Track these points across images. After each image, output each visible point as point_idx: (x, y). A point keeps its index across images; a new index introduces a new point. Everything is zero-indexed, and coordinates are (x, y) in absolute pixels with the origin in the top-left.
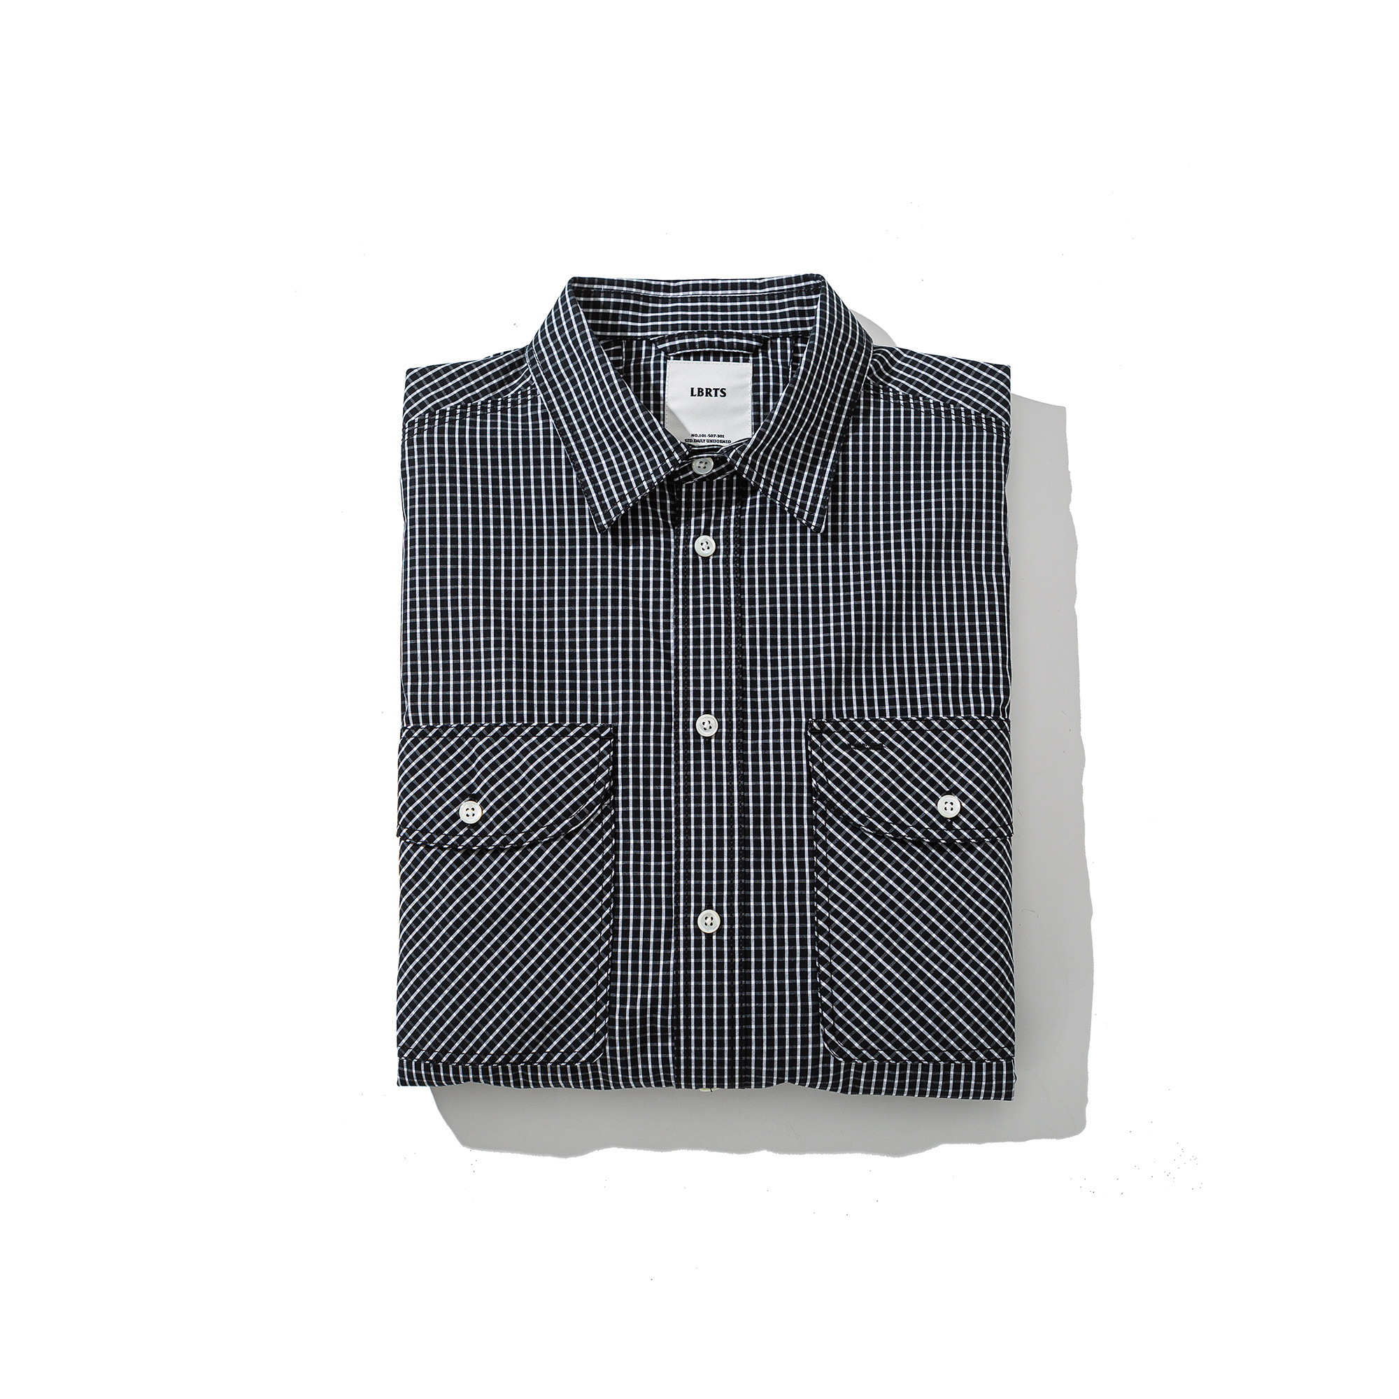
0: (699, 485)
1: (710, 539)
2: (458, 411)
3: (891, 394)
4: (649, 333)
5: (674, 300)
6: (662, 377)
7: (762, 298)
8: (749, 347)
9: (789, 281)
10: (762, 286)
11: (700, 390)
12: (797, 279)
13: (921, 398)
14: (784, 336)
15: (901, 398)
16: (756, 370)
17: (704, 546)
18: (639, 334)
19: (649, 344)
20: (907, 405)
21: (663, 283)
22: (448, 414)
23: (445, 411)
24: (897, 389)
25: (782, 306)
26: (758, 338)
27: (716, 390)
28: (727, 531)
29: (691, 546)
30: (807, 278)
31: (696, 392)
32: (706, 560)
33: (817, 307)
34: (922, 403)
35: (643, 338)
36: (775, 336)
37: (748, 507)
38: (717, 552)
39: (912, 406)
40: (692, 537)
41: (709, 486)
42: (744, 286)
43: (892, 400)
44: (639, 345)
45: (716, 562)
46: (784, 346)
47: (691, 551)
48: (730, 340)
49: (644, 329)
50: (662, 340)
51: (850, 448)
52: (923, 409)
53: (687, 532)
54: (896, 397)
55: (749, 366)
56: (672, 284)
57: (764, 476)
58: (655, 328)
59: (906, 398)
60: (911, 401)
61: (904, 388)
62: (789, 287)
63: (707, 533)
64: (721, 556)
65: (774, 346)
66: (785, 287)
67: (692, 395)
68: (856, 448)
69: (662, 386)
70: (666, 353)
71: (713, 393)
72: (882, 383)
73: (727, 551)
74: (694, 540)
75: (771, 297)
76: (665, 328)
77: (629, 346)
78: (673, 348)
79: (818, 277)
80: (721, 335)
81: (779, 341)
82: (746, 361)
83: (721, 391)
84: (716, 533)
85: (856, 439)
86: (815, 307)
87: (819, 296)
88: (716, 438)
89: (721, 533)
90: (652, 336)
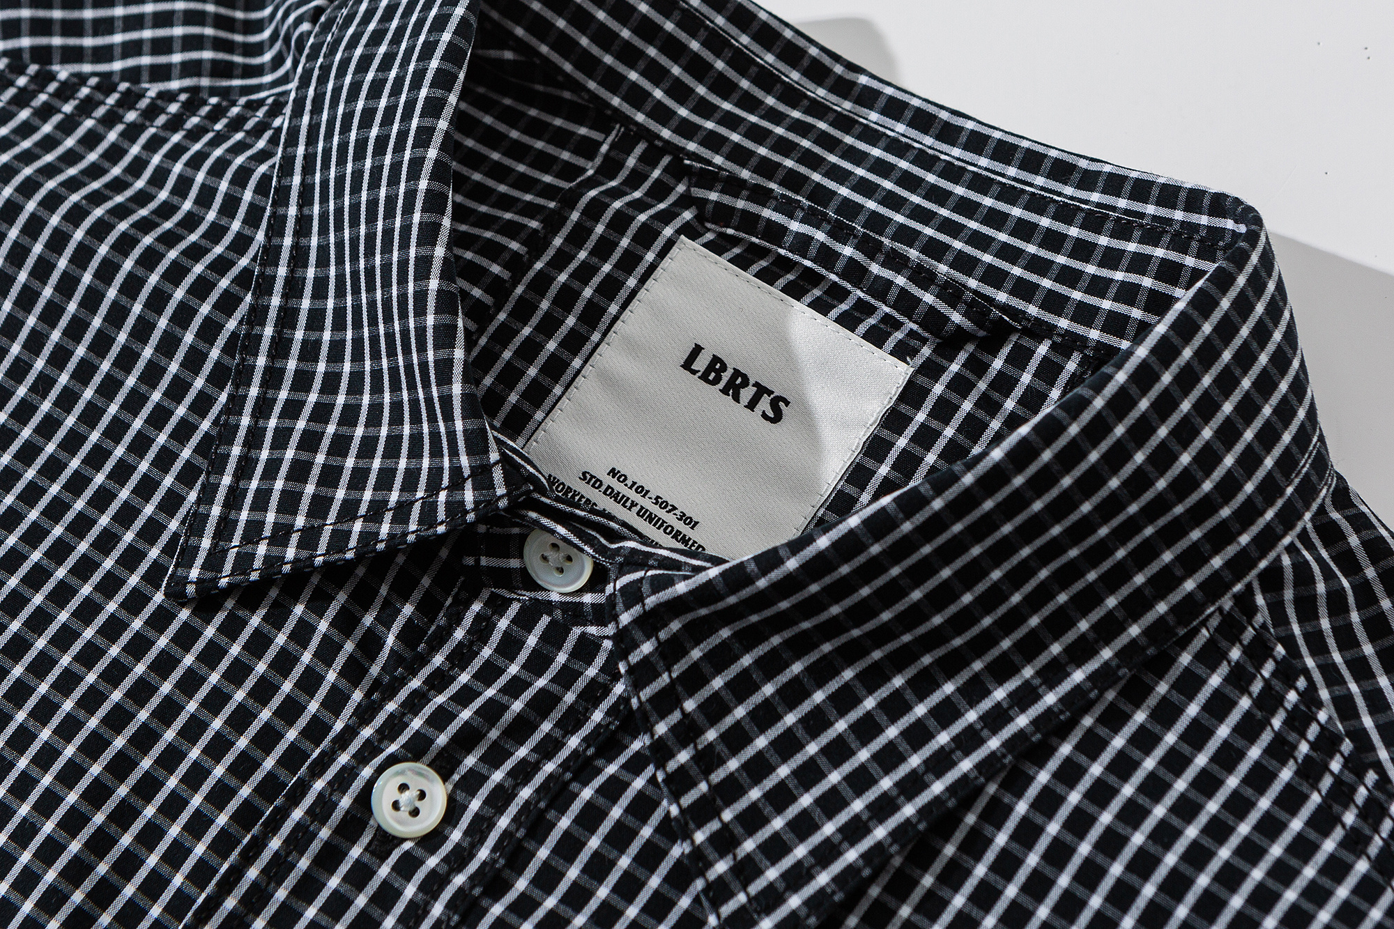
0: (525, 620)
1: (439, 793)
2: (85, 91)
3: (1292, 697)
4: (692, 146)
5: (818, 109)
6: (640, 269)
7: (1065, 213)
8: (933, 320)
9: (1169, 194)
10: (1088, 180)
11: (717, 365)
12: (1195, 199)
13: (1371, 777)
14: (1068, 344)
15: (1313, 731)
16: (912, 394)
17: (405, 798)
18: (666, 133)
19: (677, 171)
20: (1311, 771)
21: (813, 51)
22: (52, 87)
23: (52, 77)
24: (1324, 694)
25: (1111, 259)
26: (978, 308)
27: (761, 390)
28: (500, 799)
29: (367, 772)
30: (1220, 204)
31: (701, 364)
32: (385, 842)
33: (1183, 298)
34: (1362, 793)
35: (669, 147)
36: (1040, 330)
37: (612, 769)
38: (431, 841)
39: (1327, 783)
40: (393, 748)
41: (554, 638)
42: (1033, 160)
43: (1277, 723)
44: (649, 159)
45: (407, 866)
46: (1048, 371)
47: (357, 785)
48: (887, 274)
49: (687, 130)
50: (708, 178)
51: (1033, 791)
52: (1349, 818)
53: (393, 727)
54: (1299, 720)
55: (900, 372)
56: (838, 69)
57: (690, 705)
58: (714, 142)
59: (1327, 743)
60: (1336, 765)
61: (1345, 706)
62: (1163, 212)
63: (444, 765)
64: (432, 862)
65: (1019, 358)
66: (1151, 209)
67: (687, 365)
68: (1048, 802)
69: (623, 294)
70: (700, 218)
71: (747, 394)
72: (1289, 642)
73: (459, 858)
74: (392, 760)
75: (1094, 221)
76: (739, 155)
77: (623, 147)
78: (723, 214)
79: (1250, 216)
80: (870, 248)
81: (1043, 349)
82: (902, 352)
83: (775, 403)
84: (472, 782)
85: (1070, 773)
86: (1178, 292)
87: (1210, 267)
88: (670, 519)
89: (484, 792)
90: (694, 156)
